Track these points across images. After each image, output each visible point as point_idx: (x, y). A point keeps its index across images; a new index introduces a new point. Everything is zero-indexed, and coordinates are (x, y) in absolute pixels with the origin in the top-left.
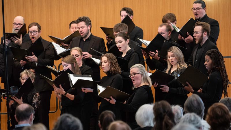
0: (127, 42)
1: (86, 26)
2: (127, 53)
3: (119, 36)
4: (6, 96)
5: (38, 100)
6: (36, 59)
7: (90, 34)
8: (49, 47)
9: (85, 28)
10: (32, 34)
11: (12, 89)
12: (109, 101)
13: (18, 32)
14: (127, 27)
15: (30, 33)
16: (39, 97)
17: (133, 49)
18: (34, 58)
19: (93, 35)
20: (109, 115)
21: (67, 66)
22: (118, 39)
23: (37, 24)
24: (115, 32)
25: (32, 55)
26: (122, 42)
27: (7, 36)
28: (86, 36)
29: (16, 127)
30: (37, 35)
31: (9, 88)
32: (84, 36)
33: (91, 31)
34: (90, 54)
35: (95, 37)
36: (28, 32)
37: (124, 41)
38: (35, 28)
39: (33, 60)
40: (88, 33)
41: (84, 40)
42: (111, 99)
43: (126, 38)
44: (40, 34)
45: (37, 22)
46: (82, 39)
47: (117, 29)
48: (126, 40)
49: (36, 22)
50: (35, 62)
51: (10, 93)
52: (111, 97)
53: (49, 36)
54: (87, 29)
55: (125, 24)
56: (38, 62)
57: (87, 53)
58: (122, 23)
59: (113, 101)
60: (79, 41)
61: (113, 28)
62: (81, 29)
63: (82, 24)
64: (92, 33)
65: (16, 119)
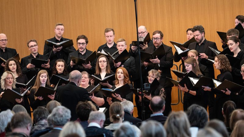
0: (237, 44)
1: (200, 34)
2: (238, 54)
3: (230, 40)
4: (140, 92)
5: (164, 94)
6: (159, 61)
7: (204, 39)
8: (169, 51)
9: (199, 36)
10: (155, 41)
11: (145, 86)
12: (225, 92)
13: (144, 40)
14: (239, 32)
15: (153, 39)
16: (164, 92)
17: (243, 50)
18: (157, 60)
19: (206, 40)
20: (231, 105)
21: (188, 66)
22: (230, 42)
23: (160, 32)
24: (228, 35)
25: (155, 58)
26: (233, 44)
27: (135, 44)
28: (201, 42)
29: (151, 116)
30: (159, 41)
31: (143, 85)
32: (199, 42)
33: (204, 37)
34: (207, 55)
35: (209, 42)
36: (152, 39)
37: (234, 44)
38: (158, 35)
39: (156, 62)
40: (202, 39)
41: (200, 45)
42: (226, 91)
43: (236, 41)
44: (162, 40)
45: (161, 30)
46: (197, 44)
47: (230, 33)
48: (236, 42)
49: (159, 30)
50: (157, 64)
51: (144, 89)
52: (227, 89)
53: (170, 42)
54: (201, 36)
55: (237, 30)
56: (161, 63)
57: (204, 54)
58: (234, 29)
59: (229, 92)
60: (196, 45)
61: (226, 32)
62: (196, 37)
63: (197, 32)
64: (206, 38)
65: (150, 108)
